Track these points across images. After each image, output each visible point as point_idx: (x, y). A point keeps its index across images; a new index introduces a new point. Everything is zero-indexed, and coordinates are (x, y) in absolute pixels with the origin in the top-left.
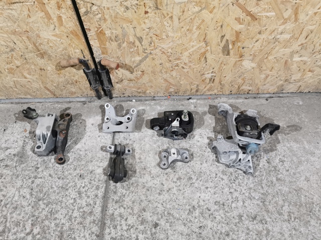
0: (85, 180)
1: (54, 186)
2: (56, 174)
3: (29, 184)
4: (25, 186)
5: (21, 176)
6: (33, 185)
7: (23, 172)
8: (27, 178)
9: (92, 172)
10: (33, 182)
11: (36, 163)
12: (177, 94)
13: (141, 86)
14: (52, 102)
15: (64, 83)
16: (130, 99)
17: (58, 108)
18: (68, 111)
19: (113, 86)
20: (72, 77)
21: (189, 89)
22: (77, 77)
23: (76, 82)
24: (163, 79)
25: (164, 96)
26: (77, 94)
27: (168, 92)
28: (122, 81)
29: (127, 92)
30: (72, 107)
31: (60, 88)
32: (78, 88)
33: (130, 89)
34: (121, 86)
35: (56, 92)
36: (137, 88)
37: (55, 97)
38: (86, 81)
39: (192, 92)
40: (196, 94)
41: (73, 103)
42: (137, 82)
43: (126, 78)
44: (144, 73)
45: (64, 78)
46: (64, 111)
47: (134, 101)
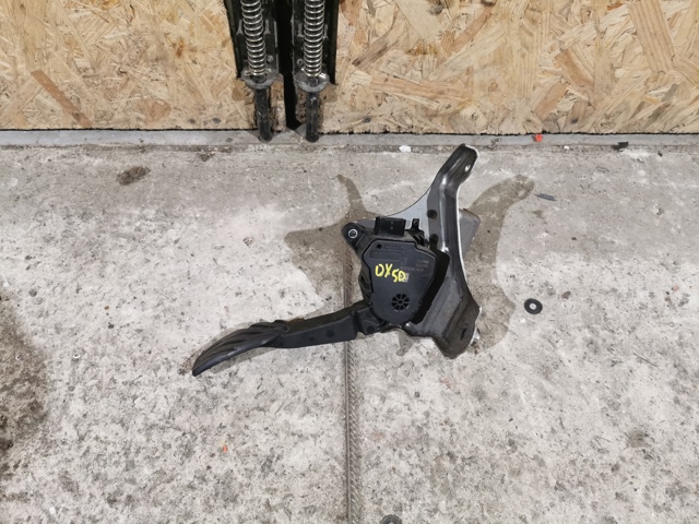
9: (269, 463)
12: (574, 128)
13: (452, 82)
14: (66, 147)
15: (121, 56)
16: (389, 143)
17: (94, 172)
18: (138, 186)
19: (332, 80)
20: (165, 21)
21: (634, 104)
22: (185, 21)
23: (179, 54)
24: (558, 52)
25: (523, 132)
26: (172, 115)
27: (545, 116)
28: (380, 53)
29: (386, 109)
30: (152, 167)
31: (103, 82)
32: (180, 82)
33: (399, 97)
34: (369, 78)
35: (84, 103)
36: (430, 95)
37: (79, 127)
38: (224, 44)
39: (639, 116)
40: (647, 126)
41: (155, 152)
42: (444, 60)
43: (402, 40)
44: (493, 10)
45: (129, 25)
46: (118, 184)
47: (408, 149)
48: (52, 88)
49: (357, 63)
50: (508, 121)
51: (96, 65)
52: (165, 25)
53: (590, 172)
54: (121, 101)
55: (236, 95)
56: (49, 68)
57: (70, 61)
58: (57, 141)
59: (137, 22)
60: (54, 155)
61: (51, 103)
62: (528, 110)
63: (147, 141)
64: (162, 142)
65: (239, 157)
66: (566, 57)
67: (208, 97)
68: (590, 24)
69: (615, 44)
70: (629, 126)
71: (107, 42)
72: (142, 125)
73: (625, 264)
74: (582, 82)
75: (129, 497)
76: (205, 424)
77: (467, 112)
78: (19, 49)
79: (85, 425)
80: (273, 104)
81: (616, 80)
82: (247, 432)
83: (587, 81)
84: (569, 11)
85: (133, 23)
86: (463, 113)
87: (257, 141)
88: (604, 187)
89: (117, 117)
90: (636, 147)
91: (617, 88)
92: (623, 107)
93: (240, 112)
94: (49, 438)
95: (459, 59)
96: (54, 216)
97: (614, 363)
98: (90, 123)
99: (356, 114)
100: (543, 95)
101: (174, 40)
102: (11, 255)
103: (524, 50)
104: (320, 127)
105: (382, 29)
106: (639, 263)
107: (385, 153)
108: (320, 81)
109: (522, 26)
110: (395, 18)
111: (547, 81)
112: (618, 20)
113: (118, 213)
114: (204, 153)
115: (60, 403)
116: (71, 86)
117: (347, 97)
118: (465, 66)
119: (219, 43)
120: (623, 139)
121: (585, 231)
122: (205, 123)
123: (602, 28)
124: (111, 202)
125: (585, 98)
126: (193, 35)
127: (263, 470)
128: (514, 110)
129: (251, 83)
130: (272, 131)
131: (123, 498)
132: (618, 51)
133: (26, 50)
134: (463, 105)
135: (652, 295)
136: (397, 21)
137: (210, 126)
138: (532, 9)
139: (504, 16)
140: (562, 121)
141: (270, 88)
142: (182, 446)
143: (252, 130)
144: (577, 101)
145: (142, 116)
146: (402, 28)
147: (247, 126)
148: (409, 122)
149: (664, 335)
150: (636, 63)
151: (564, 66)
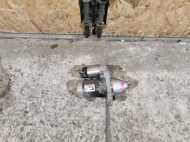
0: (82, 129)
1: (47, 136)
2: (48, 120)
3: (18, 132)
4: (13, 135)
5: (8, 121)
6: (22, 133)
7: (10, 117)
8: (15, 124)
9: (88, 119)
10: (22, 129)
11: (25, 107)
12: (167, 36)
13: (136, 24)
14: (38, 38)
15: (53, 17)
16: (119, 39)
17: (45, 45)
18: (56, 49)
19: (105, 23)
20: (64, 9)
21: (184, 31)
22: (69, 9)
23: (67, 17)
24: (164, 18)
25: (154, 37)
26: (64, 31)
27: (160, 33)
28: (118, 17)
29: (118, 31)
30: (59, 44)
31: (48, 23)
32: (67, 23)
33: (122, 28)
34: (115, 23)
35: (42, 27)
36: (130, 27)
37: (41, 33)
38: (78, 15)
39: (185, 34)
40: (186, 36)
41: (59, 40)
42: (134, 19)
43: (124, 14)
44: (148, 7)
45: (55, 10)
46: (51, 48)
47: (123, 41)
48: (35, 24)
49: (112, 20)
50: (150, 34)
51: (46, 19)
52: (64, 10)
53: (171, 48)
54: (52, 27)
55: (80, 27)
56: (34, 19)
57: (40, 18)
58: (35, 37)
59: (57, 9)
60: (35, 40)
61: (34, 27)
62: (155, 31)
63: (58, 37)
64: (61, 38)
65: (80, 42)
66: (166, 19)
67: (73, 27)
68: (173, 11)
69: (180, 16)
70: (182, 36)
71: (49, 14)
72: (56, 33)
73: (178, 73)
74: (170, 25)
75: (56, 125)
76: (73, 109)
77: (140, 32)
78: (27, 15)
79: (45, 108)
80: (90, 29)
81: (179, 25)
82: (83, 111)
83: (172, 25)
84: (168, 8)
85: (56, 9)
86: (138, 32)
87: (85, 38)
88: (174, 52)
89: (50, 31)
90: (183, 41)
91: (179, 26)
92: (181, 31)
93: (81, 31)
94: (37, 111)
95: (138, 19)
96: (36, 56)
97: (173, 98)
98: (43, 32)
99: (110, 32)
100: (160, 28)
101: (66, 13)
102: (26, 66)
103: (156, 17)
104: (101, 35)
105: (119, 12)
106: (182, 72)
107: (117, 42)
108: (102, 24)
109: (155, 11)
110: (123, 9)
111: (161, 25)
112: (181, 10)
113: (51, 56)
114: (72, 41)
115: (39, 103)
116: (39, 24)
117: (109, 28)
118: (140, 20)
119: (77, 14)
120: (180, 39)
121: (168, 64)
122: (72, 33)
123: (177, 12)
124: (49, 53)
125: (171, 29)
126: (71, 12)
127: (87, 120)
128: (152, 31)
129: (85, 24)
130: (89, 35)
131: (55, 125)
132: (180, 18)
133: (29, 15)
134: (138, 30)
135: (184, 81)
136: (123, 10)
137: (73, 34)
138: (159, 7)
139: (151, 9)
140: (164, 34)
141: (89, 25)
142: (68, 114)
143: (84, 35)
144: (169, 30)
145: (57, 31)
146: (124, 11)
147: (82, 34)
148: (124, 34)
149: (186, 91)
150: (185, 21)
151: (166, 21)
